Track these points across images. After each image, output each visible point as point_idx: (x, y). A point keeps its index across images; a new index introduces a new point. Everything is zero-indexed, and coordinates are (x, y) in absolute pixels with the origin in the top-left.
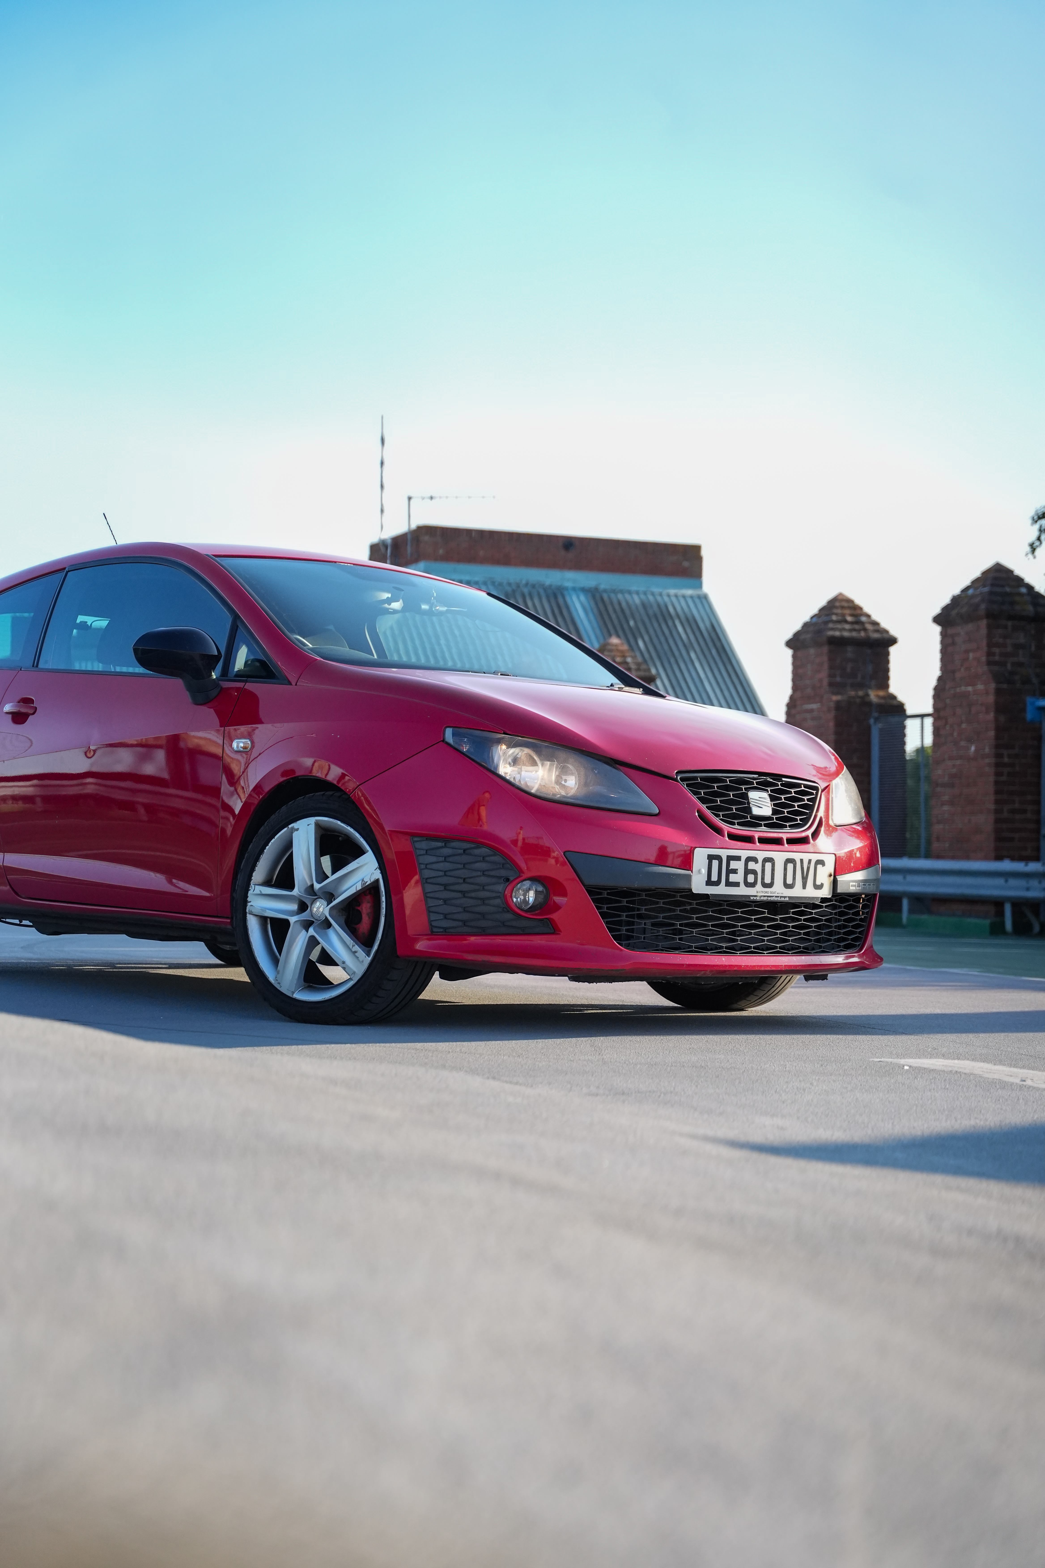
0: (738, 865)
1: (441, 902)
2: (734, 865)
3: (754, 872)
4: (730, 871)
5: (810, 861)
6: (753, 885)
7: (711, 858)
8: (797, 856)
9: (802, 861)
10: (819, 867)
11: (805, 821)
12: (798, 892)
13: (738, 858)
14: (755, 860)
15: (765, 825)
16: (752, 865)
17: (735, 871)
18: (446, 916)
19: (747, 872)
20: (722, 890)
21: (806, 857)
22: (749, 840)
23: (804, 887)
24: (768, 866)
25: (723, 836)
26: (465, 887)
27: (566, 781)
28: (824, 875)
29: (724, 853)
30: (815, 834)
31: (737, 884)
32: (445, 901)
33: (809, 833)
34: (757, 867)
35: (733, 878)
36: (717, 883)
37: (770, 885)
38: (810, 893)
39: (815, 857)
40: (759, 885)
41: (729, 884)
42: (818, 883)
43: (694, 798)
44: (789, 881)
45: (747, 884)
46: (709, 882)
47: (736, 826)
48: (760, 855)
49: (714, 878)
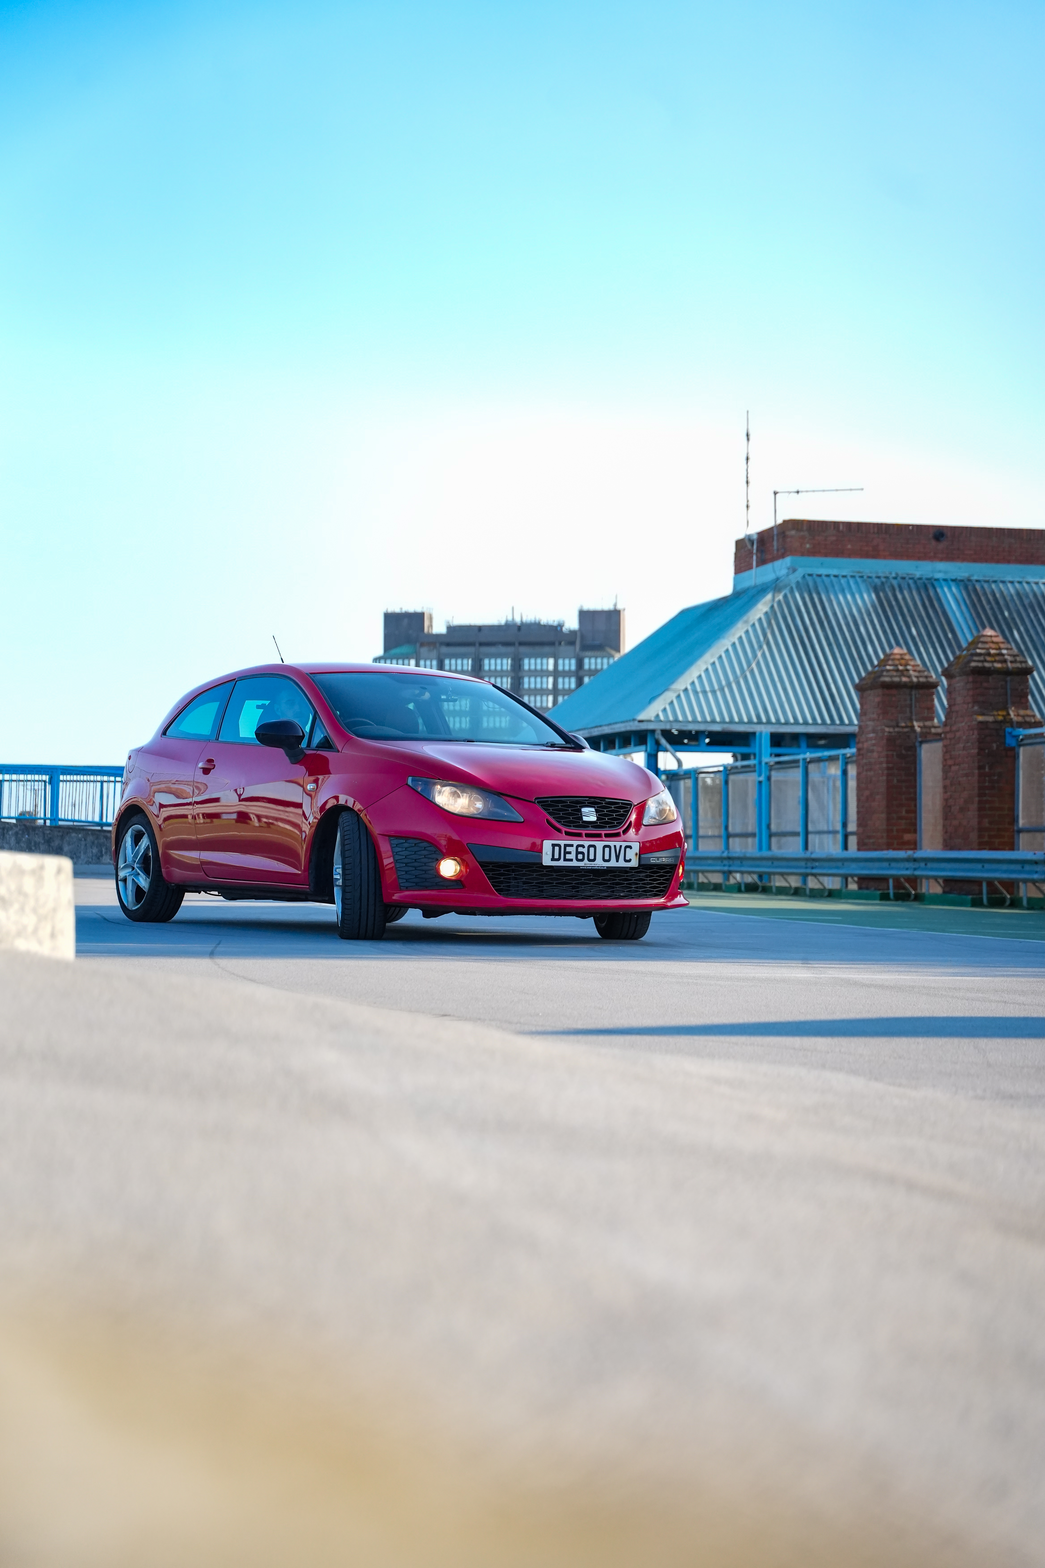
0: (573, 850)
1: (404, 873)
2: (568, 849)
3: (583, 853)
4: (566, 853)
5: (621, 846)
6: (582, 860)
7: (554, 846)
8: (612, 844)
9: (615, 846)
10: (628, 849)
11: (620, 823)
12: (613, 863)
13: (572, 846)
14: (583, 846)
15: (591, 827)
16: (580, 849)
17: (570, 853)
18: (407, 880)
19: (578, 853)
20: (562, 863)
21: (618, 844)
22: (579, 835)
23: (617, 861)
24: (592, 850)
25: (562, 833)
26: (416, 864)
27: (476, 804)
28: (632, 854)
29: (562, 843)
30: (626, 831)
31: (571, 860)
32: (406, 872)
33: (621, 831)
34: (585, 850)
35: (568, 857)
36: (559, 859)
37: (594, 860)
38: (622, 864)
39: (624, 844)
40: (586, 860)
41: (565, 860)
42: (627, 858)
43: (545, 812)
44: (607, 857)
45: (578, 860)
46: (553, 859)
47: (572, 828)
48: (587, 844)
49: (556, 856)
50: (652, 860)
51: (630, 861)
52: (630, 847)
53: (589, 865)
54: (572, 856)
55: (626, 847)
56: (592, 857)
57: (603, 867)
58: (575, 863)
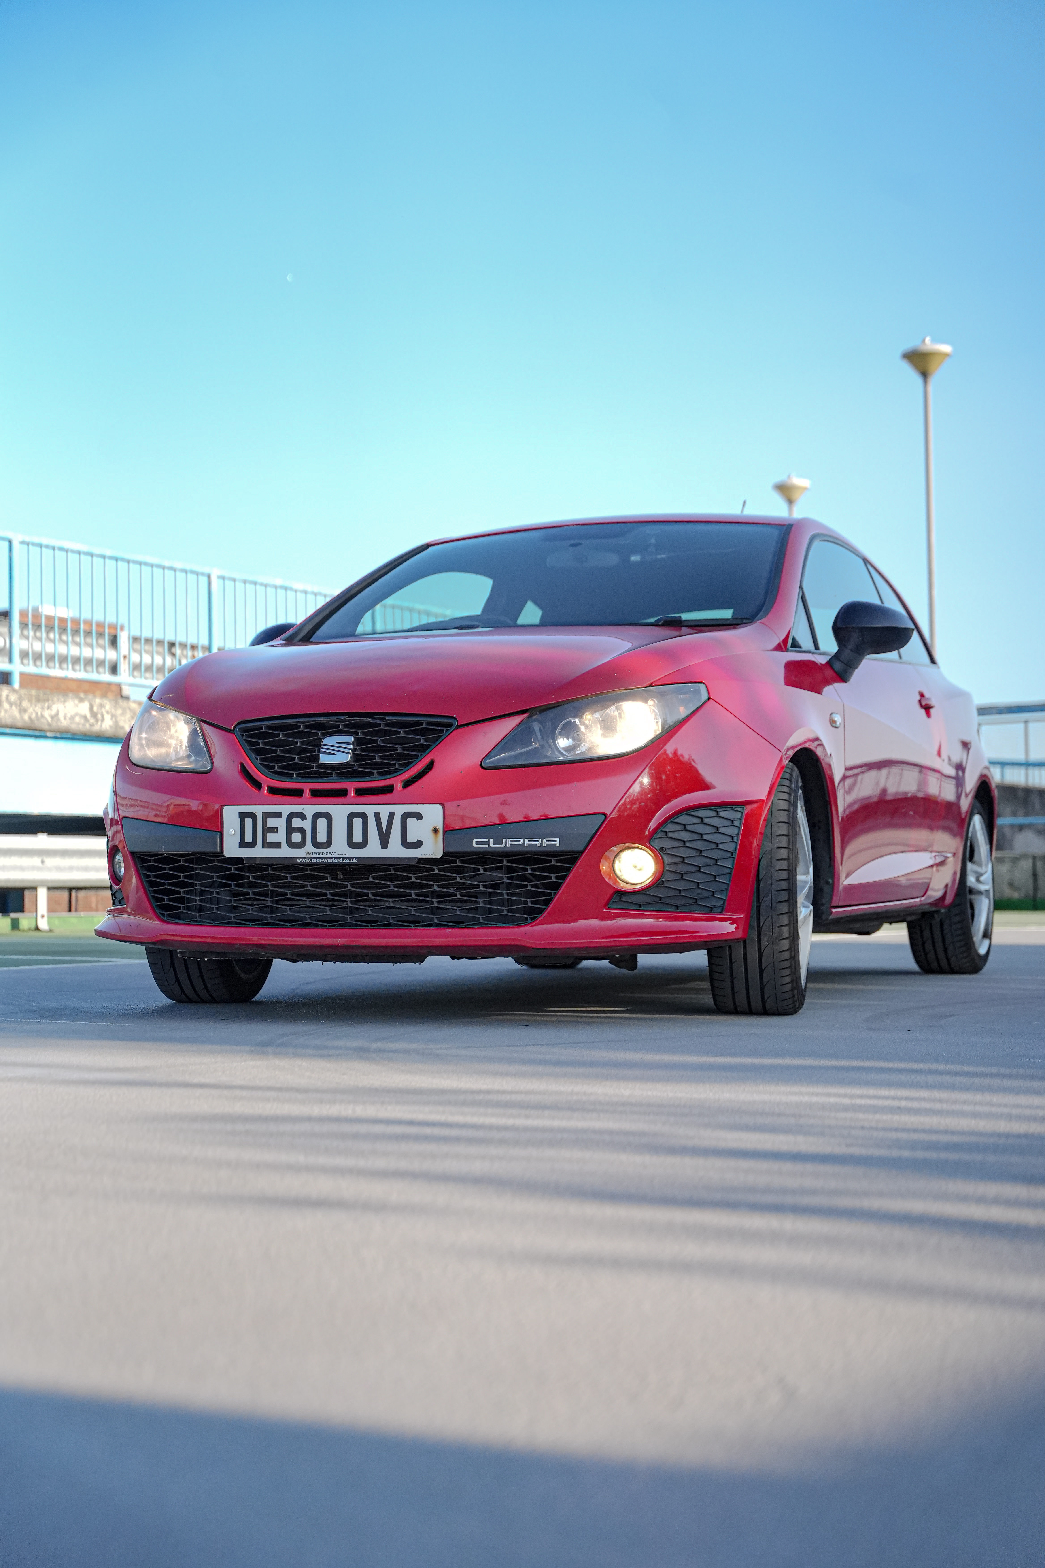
3: (302, 831)
4: (267, 830)
7: (243, 816)
10: (411, 822)
13: (278, 815)
14: (302, 816)
16: (296, 823)
17: (274, 830)
19: (290, 830)
20: (258, 852)
24: (322, 823)
29: (259, 810)
31: (278, 845)
34: (307, 825)
35: (271, 838)
36: (252, 845)
41: (266, 845)
45: (291, 845)
46: (243, 844)
48: (309, 810)
49: (249, 839)
50: (477, 843)
51: (418, 844)
52: (418, 816)
53: (316, 856)
54: (280, 837)
55: (406, 816)
56: (322, 838)
57: (350, 859)
58: (285, 852)
